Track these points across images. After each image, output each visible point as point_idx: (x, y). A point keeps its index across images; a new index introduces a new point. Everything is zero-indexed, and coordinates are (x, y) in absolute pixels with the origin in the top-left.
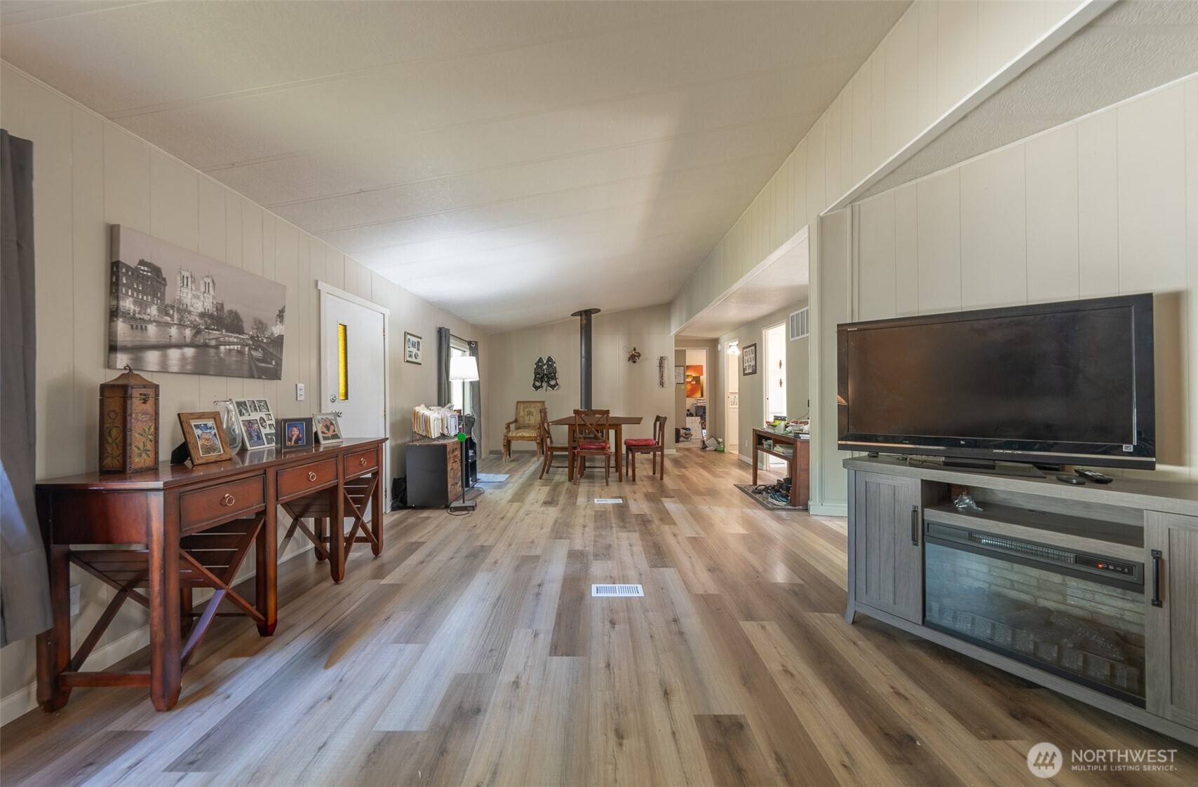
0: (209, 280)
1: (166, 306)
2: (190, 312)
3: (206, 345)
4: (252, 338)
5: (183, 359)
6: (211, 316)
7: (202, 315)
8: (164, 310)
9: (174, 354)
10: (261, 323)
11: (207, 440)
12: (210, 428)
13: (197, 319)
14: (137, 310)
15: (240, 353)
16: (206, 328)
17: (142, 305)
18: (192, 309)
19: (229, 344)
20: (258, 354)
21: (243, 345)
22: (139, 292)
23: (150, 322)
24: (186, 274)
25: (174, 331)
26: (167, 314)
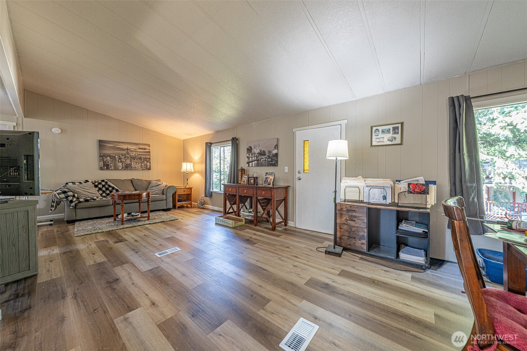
0: (259, 145)
3: (259, 160)
4: (268, 156)
5: (255, 163)
6: (259, 153)
7: (258, 154)
8: (252, 155)
9: (253, 163)
10: (270, 151)
11: (244, 180)
12: (246, 178)
15: (265, 160)
16: (258, 156)
17: (249, 155)
19: (263, 159)
20: (270, 160)
21: (266, 158)
22: (249, 152)
23: (250, 157)
24: (255, 146)
25: (253, 158)
26: (253, 155)
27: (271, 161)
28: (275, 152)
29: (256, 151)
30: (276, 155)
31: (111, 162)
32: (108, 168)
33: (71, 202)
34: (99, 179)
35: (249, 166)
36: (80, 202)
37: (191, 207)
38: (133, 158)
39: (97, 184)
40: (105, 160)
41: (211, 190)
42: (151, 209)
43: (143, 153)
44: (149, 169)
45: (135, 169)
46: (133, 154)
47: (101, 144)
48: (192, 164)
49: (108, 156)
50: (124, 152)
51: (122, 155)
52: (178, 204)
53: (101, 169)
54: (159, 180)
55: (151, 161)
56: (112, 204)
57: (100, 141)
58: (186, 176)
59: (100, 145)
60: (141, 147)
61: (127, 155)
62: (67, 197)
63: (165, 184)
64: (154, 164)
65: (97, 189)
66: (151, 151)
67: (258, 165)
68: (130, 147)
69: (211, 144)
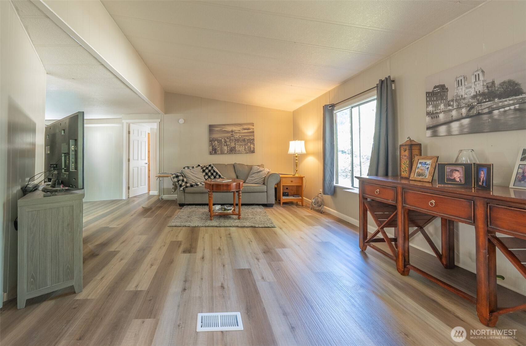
1: (449, 102)
2: (464, 99)
6: (483, 94)
7: (474, 97)
11: (421, 170)
12: (427, 164)
13: (470, 100)
14: (434, 109)
16: (478, 104)
17: (436, 106)
18: (466, 96)
22: (434, 101)
23: (441, 112)
24: (461, 78)
25: (454, 113)
26: (449, 105)
29: (468, 90)
31: (218, 146)
32: (215, 153)
33: (181, 186)
34: (207, 164)
36: (187, 187)
37: (303, 206)
38: (237, 140)
39: (204, 168)
40: (213, 144)
41: (335, 184)
43: (246, 134)
44: (253, 152)
45: (240, 153)
46: (237, 135)
47: (211, 128)
49: (215, 140)
50: (229, 135)
51: (227, 138)
52: (284, 199)
53: (211, 153)
54: (262, 166)
55: (255, 143)
57: (210, 126)
58: (297, 160)
59: (210, 129)
60: (245, 127)
61: (232, 138)
62: (178, 181)
63: (266, 170)
64: (258, 145)
65: (204, 174)
66: (255, 130)
68: (234, 128)
69: (333, 106)
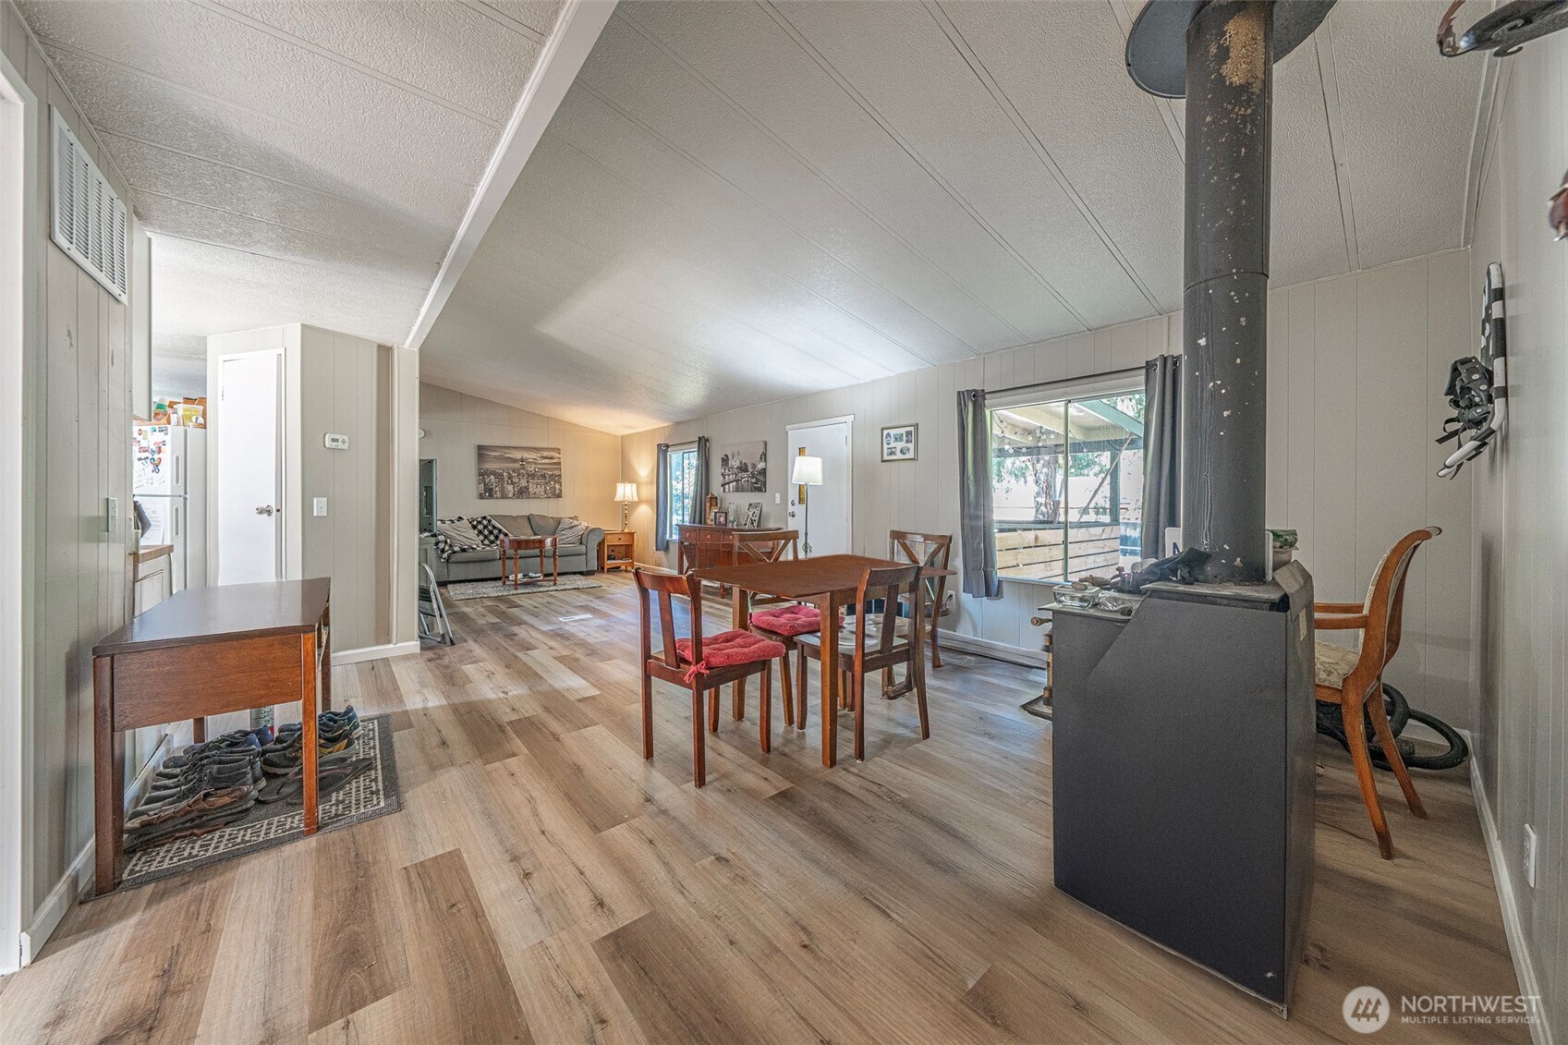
0: (738, 453)
3: (738, 480)
4: (752, 473)
5: (733, 486)
6: (739, 467)
7: (737, 468)
8: (729, 470)
9: (731, 485)
10: (755, 464)
15: (748, 481)
17: (725, 470)
19: (744, 477)
20: (754, 480)
21: (749, 477)
24: (733, 453)
25: (731, 476)
27: (756, 483)
28: (761, 466)
29: (735, 463)
30: (763, 472)
31: (496, 483)
32: (491, 496)
34: (479, 516)
35: (724, 491)
36: (454, 553)
38: (531, 476)
39: (475, 523)
40: (487, 481)
41: (668, 538)
42: (559, 570)
43: (548, 467)
44: (559, 496)
45: (536, 496)
46: (531, 467)
47: (482, 451)
48: (634, 486)
49: (491, 474)
50: (517, 465)
51: (514, 471)
52: (609, 564)
53: (481, 497)
54: (575, 518)
55: (562, 481)
56: (500, 559)
57: (480, 448)
58: (626, 509)
59: (479, 454)
60: (546, 454)
61: (522, 471)
62: (437, 543)
63: (584, 524)
64: (567, 487)
65: (476, 532)
66: (562, 461)
67: (737, 490)
68: (526, 455)
69: (667, 446)
